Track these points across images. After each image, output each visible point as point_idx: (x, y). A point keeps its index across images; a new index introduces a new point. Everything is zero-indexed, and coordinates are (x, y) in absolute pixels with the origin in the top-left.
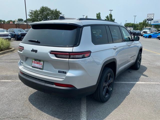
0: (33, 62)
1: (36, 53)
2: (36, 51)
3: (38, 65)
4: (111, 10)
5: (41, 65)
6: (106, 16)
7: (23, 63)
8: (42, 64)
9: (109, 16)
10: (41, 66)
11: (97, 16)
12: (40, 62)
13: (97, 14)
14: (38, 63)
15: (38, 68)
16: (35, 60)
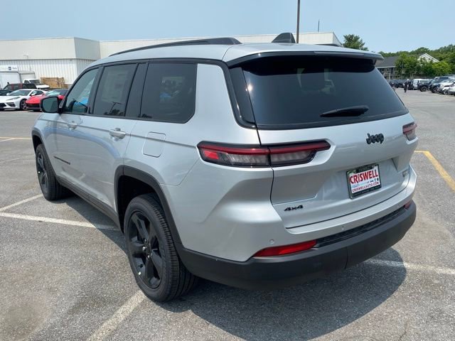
0: (353, 180)
1: (381, 142)
3: (366, 181)
5: (374, 177)
7: (301, 207)
8: (377, 174)
12: (371, 170)
14: (366, 177)
15: (369, 190)
16: (358, 171)
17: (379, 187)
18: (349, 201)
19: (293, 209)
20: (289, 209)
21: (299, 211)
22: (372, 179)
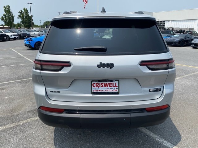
0: (95, 85)
1: (111, 68)
2: (111, 66)
4: (30, 3)
5: (113, 86)
6: (20, 11)
7: (59, 92)
8: (117, 86)
9: (23, 11)
10: (116, 88)
11: (5, 11)
12: (112, 83)
13: (5, 7)
14: (106, 86)
16: (99, 81)
17: (118, 93)
18: (91, 95)
19: (55, 92)
20: (53, 92)
21: (58, 93)
22: (111, 88)
